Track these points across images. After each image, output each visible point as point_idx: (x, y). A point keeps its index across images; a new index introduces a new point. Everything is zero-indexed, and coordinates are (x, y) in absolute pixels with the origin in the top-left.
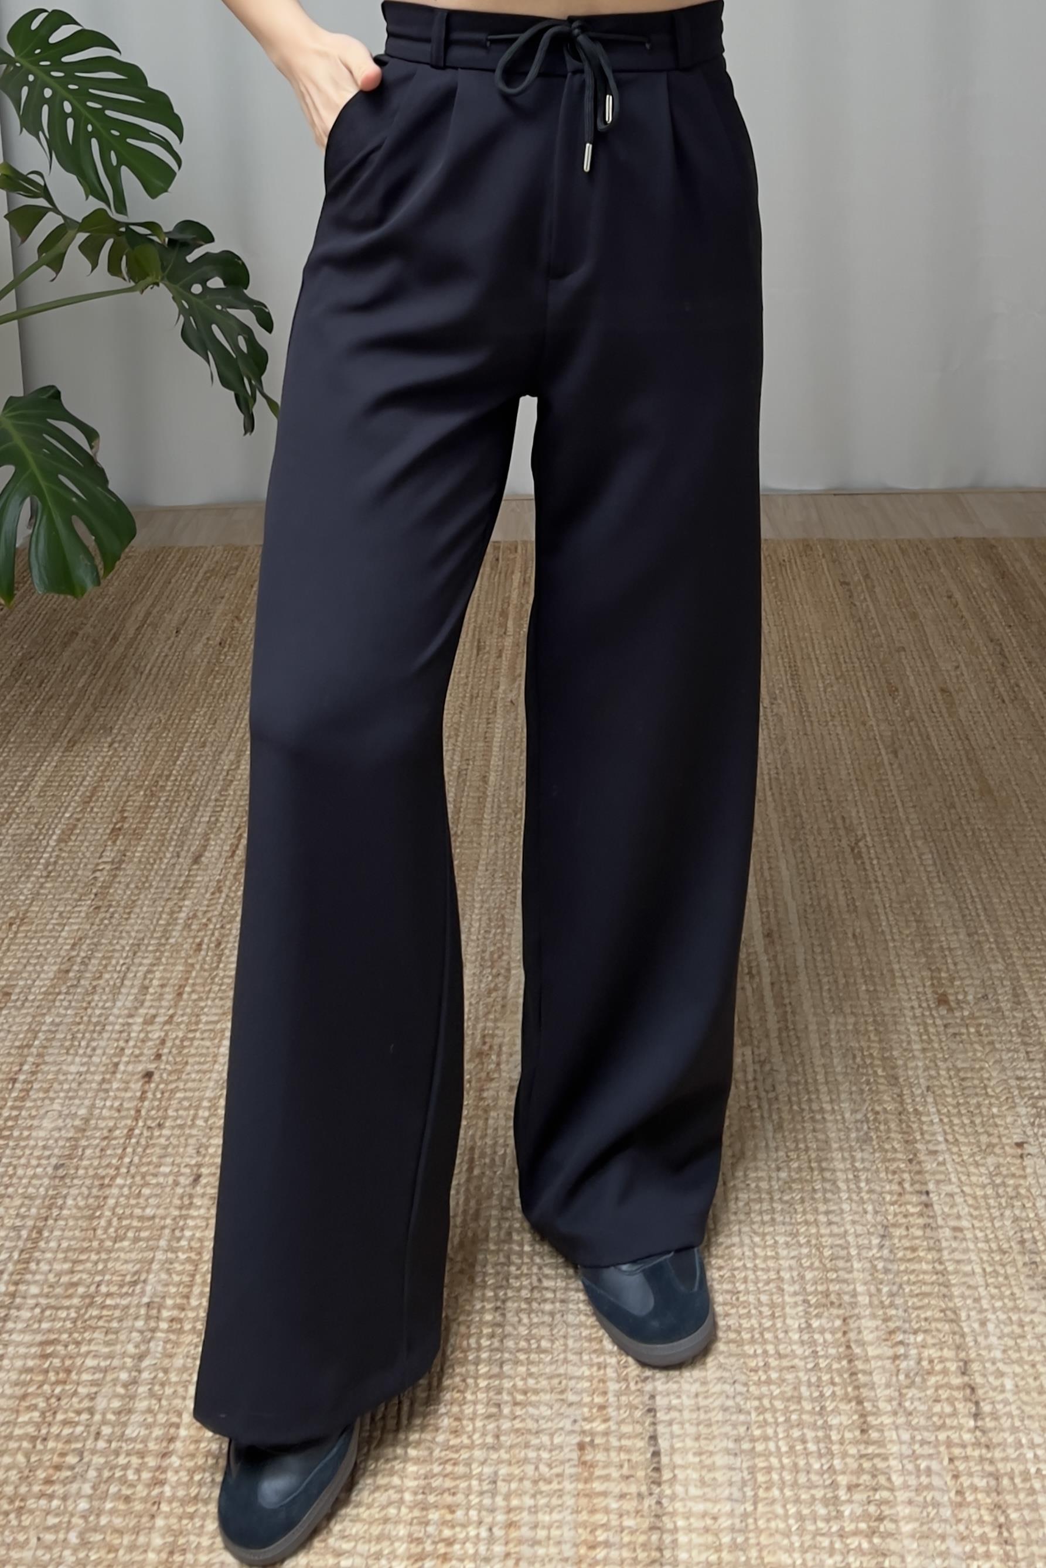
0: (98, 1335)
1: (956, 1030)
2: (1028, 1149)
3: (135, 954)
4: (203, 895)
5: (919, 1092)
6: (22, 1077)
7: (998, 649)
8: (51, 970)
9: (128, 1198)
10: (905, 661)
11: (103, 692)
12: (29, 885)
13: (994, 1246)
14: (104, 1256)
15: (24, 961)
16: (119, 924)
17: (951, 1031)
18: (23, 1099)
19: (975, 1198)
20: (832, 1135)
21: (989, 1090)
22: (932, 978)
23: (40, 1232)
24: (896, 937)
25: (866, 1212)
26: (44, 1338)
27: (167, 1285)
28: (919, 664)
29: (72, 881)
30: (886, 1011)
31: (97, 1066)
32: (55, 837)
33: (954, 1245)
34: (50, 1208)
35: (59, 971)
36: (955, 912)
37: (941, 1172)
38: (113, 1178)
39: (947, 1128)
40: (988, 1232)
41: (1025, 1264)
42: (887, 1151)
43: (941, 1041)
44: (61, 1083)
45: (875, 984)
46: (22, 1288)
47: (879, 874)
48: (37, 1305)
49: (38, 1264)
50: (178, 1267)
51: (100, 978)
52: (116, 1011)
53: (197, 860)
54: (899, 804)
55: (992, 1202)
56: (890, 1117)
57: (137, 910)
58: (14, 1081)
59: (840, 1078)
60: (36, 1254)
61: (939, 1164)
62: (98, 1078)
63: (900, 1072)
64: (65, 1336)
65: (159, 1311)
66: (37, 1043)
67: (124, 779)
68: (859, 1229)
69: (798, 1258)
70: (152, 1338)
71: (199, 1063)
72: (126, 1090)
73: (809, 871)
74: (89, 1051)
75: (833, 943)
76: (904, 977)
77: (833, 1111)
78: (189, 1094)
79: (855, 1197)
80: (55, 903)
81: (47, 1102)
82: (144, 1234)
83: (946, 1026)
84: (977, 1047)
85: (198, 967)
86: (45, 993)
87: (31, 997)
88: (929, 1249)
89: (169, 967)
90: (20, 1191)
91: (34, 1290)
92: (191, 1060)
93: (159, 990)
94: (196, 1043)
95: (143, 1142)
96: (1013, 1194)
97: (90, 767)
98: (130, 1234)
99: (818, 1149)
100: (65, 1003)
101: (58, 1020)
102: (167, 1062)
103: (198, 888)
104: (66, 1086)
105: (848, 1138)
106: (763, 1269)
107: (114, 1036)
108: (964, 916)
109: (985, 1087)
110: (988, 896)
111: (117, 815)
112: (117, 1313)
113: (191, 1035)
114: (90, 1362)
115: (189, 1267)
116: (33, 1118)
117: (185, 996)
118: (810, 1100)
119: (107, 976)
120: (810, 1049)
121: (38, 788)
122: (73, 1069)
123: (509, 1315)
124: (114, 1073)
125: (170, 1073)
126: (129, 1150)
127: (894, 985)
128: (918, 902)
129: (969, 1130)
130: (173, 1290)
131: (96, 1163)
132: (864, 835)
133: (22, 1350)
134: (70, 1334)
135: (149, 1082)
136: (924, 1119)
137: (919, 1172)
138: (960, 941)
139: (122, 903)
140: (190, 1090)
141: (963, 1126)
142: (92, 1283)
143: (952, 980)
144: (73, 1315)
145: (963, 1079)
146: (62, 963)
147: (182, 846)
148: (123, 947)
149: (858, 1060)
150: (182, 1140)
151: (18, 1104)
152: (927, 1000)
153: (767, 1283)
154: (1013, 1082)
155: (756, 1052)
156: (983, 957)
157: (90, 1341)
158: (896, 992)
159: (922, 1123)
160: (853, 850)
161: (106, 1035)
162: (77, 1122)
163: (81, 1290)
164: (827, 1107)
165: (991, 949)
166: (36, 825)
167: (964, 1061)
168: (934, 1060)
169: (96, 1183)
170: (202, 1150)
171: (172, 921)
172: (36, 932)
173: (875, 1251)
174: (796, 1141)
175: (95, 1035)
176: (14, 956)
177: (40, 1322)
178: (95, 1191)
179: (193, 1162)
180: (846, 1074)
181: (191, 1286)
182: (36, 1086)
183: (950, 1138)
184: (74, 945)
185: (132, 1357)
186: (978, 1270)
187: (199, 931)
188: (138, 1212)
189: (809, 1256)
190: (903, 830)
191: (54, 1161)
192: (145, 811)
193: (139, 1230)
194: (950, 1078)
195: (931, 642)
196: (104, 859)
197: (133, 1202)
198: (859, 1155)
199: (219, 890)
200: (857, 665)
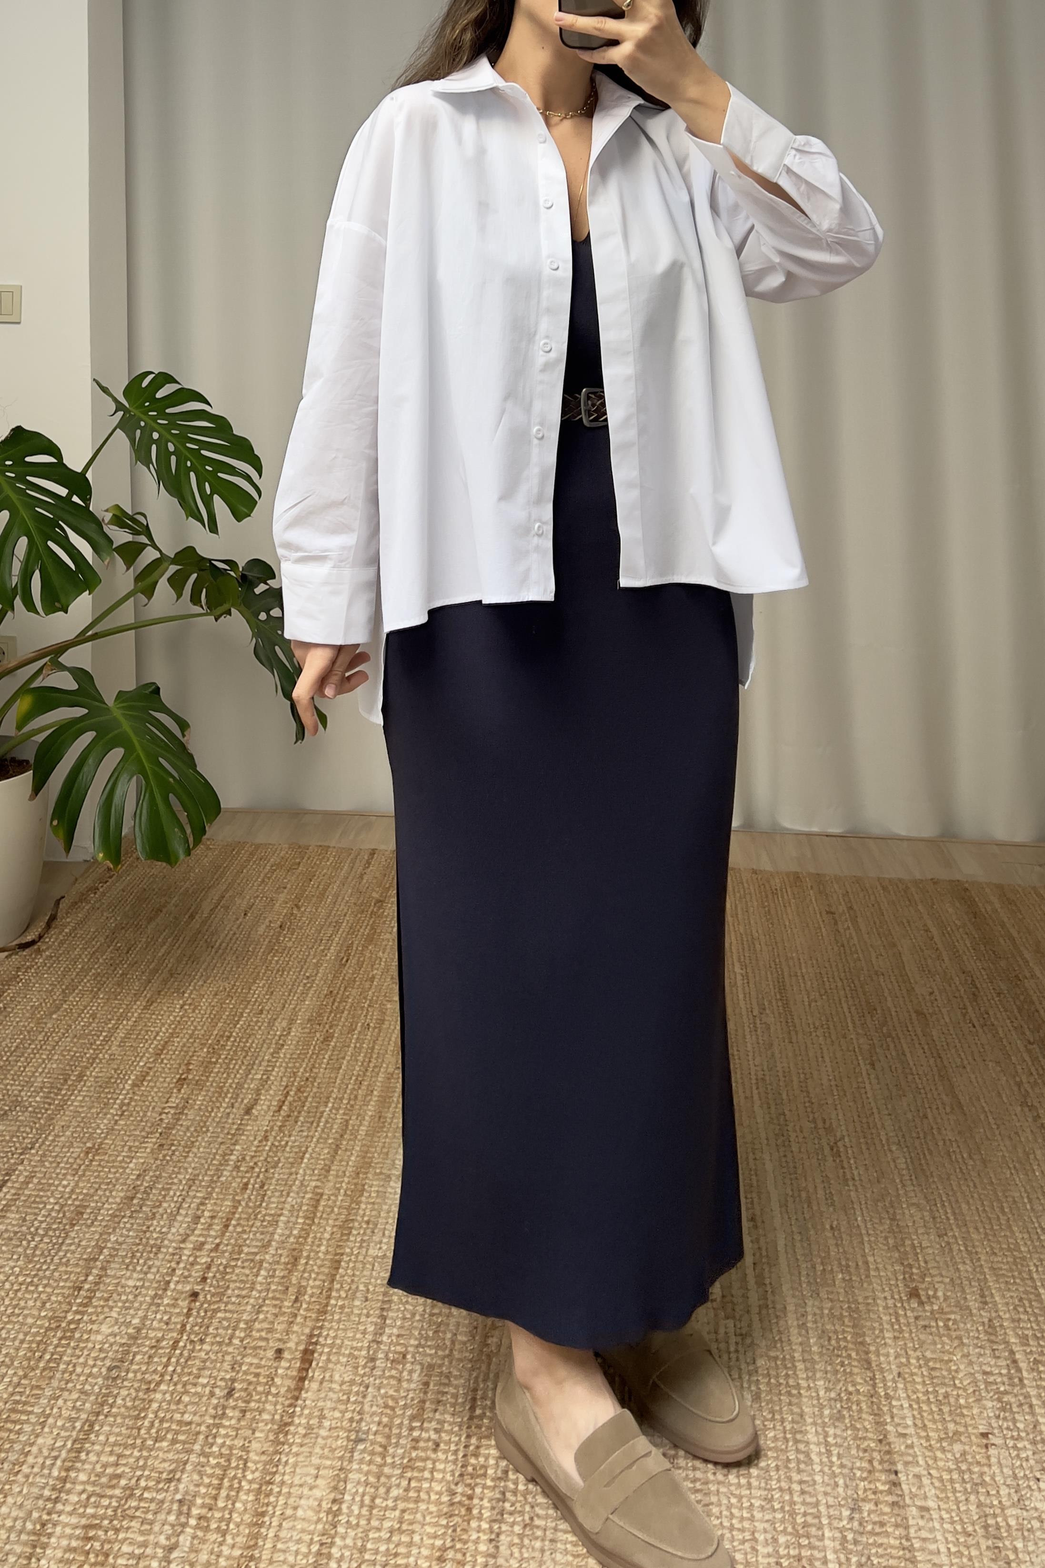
0: (135, 1524)
1: (926, 1323)
2: (993, 1439)
3: (190, 1188)
4: (252, 1142)
5: (891, 1377)
6: (87, 1286)
7: (969, 979)
8: (119, 1194)
9: (169, 1403)
10: (883, 984)
11: (179, 961)
12: (105, 1121)
13: (959, 1528)
14: (145, 1453)
15: (96, 1186)
16: (179, 1161)
17: (921, 1323)
18: (86, 1305)
19: (941, 1479)
20: (806, 1410)
21: (957, 1382)
22: (904, 1273)
23: (92, 1426)
24: (871, 1232)
25: (836, 1485)
26: (88, 1522)
27: (198, 1485)
28: (897, 988)
29: (141, 1121)
30: (860, 1300)
31: (151, 1282)
32: (130, 1082)
33: (921, 1523)
34: (102, 1405)
35: (127, 1198)
36: (926, 1214)
37: (909, 1455)
38: (158, 1384)
39: (915, 1413)
40: (954, 1514)
41: (988, 1548)
42: (858, 1430)
43: (911, 1332)
44: (119, 1295)
45: (850, 1274)
46: (73, 1474)
47: (856, 1173)
48: (84, 1491)
49: (87, 1454)
50: (209, 1471)
51: (160, 1206)
52: (170, 1236)
53: (248, 1111)
54: (875, 1110)
55: (957, 1486)
56: (862, 1398)
57: (195, 1150)
58: (80, 1289)
59: (816, 1358)
60: (87, 1445)
61: (907, 1447)
62: (151, 1292)
63: (873, 1357)
64: (106, 1522)
65: (189, 1509)
66: (102, 1257)
67: (191, 1037)
68: (831, 1501)
69: (772, 1522)
70: (182, 1532)
71: (239, 1288)
72: (174, 1306)
73: (791, 1165)
74: (145, 1268)
75: (812, 1232)
76: (877, 1269)
77: (809, 1388)
78: (228, 1315)
79: (826, 1469)
80: (126, 1138)
81: (106, 1310)
82: (181, 1437)
83: (917, 1318)
84: (945, 1339)
85: (243, 1203)
86: (113, 1216)
87: (100, 1218)
88: (897, 1526)
89: (219, 1202)
90: (78, 1387)
91: (83, 1477)
92: (232, 1285)
93: (209, 1220)
94: (237, 1271)
95: (186, 1353)
96: (979, 1481)
97: (163, 1025)
98: (169, 1436)
99: (793, 1421)
100: (128, 1226)
101: (121, 1239)
102: (211, 1286)
103: (248, 1136)
104: (124, 1298)
105: (821, 1415)
106: (739, 1530)
107: (167, 1257)
108: (934, 1218)
109: (954, 1378)
110: (957, 1201)
111: (183, 1067)
112: (153, 1506)
113: (233, 1263)
114: (126, 1549)
115: (218, 1472)
116: (92, 1322)
117: (231, 1228)
118: (787, 1376)
119: (165, 1205)
120: (788, 1328)
121: (119, 1039)
122: (131, 1283)
123: (502, 1548)
124: (165, 1290)
125: (213, 1295)
126: (173, 1360)
127: (868, 1276)
128: (891, 1202)
129: (937, 1417)
130: (203, 1490)
131: (144, 1368)
132: (843, 1138)
133: (68, 1531)
134: (111, 1521)
135: (194, 1301)
136: (894, 1403)
137: (888, 1452)
138: (930, 1241)
139: (182, 1143)
140: (230, 1311)
141: (932, 1412)
142: (133, 1477)
143: (923, 1276)
144: (115, 1504)
145: (933, 1369)
146: (127, 1191)
147: (236, 1099)
148: (181, 1181)
149: (833, 1342)
150: (220, 1355)
151: (81, 1309)
152: (899, 1292)
153: (743, 1542)
154: (979, 1377)
155: (738, 1323)
156: (952, 1258)
157: (128, 1528)
158: (870, 1283)
159: (891, 1406)
160: (832, 1149)
161: (160, 1256)
162: (131, 1331)
163: (123, 1482)
164: (803, 1383)
165: (959, 1250)
166: (115, 1070)
167: (933, 1352)
168: (905, 1348)
169: (144, 1387)
170: (237, 1367)
171: (225, 1162)
172: (108, 1162)
173: (845, 1522)
174: (772, 1412)
175: (152, 1255)
176: (88, 1181)
177: (86, 1507)
178: (141, 1394)
179: (228, 1377)
180: (821, 1354)
181: (219, 1487)
182: (98, 1294)
183: (919, 1423)
184: (139, 1175)
185: (164, 1548)
186: (943, 1549)
187: (247, 1172)
188: (177, 1416)
189: (783, 1521)
190: (879, 1135)
191: (108, 1363)
192: (207, 1066)
193: (177, 1433)
194: (920, 1367)
195: (907, 968)
196: (169, 1104)
197: (173, 1407)
198: (831, 1431)
199: (266, 1138)
200: (840, 984)
